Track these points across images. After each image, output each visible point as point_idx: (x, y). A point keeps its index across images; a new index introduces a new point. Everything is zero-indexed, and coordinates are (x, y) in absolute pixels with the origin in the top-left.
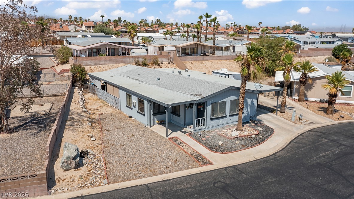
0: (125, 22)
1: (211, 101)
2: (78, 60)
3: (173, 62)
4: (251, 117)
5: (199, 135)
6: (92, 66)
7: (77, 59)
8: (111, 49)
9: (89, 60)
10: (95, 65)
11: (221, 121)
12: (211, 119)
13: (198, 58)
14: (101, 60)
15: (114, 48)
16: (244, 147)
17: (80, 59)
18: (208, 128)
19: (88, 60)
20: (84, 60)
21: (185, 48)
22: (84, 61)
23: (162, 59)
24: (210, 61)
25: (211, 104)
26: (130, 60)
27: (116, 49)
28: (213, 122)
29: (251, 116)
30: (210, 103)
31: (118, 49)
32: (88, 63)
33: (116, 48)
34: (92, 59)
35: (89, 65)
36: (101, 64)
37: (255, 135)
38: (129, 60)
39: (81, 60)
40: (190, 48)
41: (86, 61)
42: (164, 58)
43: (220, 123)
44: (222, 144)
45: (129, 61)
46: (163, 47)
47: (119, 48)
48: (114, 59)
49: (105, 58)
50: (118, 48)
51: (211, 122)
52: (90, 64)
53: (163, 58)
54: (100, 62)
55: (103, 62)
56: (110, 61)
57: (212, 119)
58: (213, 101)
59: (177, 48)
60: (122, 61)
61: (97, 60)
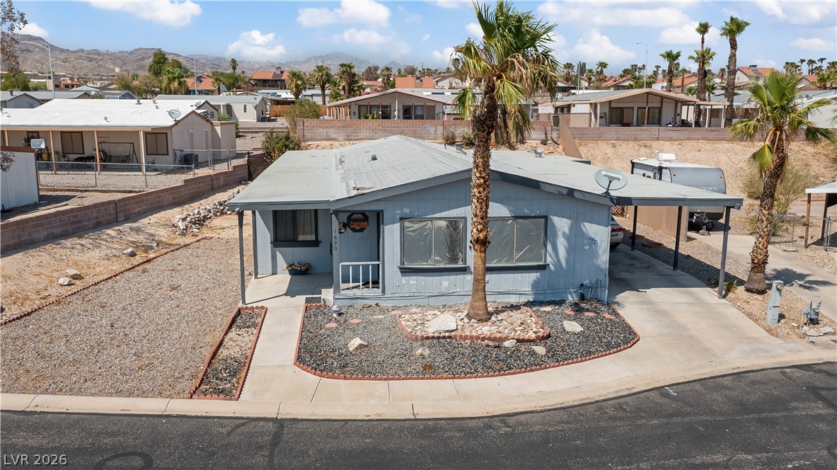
0: (569, 67)
1: (399, 212)
2: (307, 126)
3: (558, 142)
4: (582, 285)
5: (335, 311)
6: (339, 141)
7: (305, 124)
8: (415, 106)
10: (345, 140)
11: (445, 284)
12: (401, 269)
13: (639, 132)
14: (362, 128)
15: (422, 104)
16: (429, 371)
17: (311, 123)
18: (389, 298)
19: (329, 128)
20: (320, 127)
21: (622, 109)
22: (321, 130)
24: (677, 143)
25: (401, 219)
26: (436, 131)
27: (427, 106)
28: (413, 280)
29: (586, 282)
30: (398, 217)
31: (434, 107)
32: (330, 134)
33: (428, 104)
34: (340, 125)
35: (331, 139)
36: (362, 137)
37: (518, 341)
38: (432, 130)
39: (314, 127)
40: (638, 108)
41: (325, 130)
42: (534, 129)
43: (443, 290)
44: (357, 348)
45: (434, 132)
46: (569, 107)
47: (437, 104)
48: (394, 127)
49: (371, 124)
50: (433, 104)
51: (404, 280)
52: (333, 136)
54: (359, 134)
55: (367, 134)
56: (385, 131)
57: (405, 271)
58: (407, 211)
59: (594, 106)
60: (414, 134)
61: (351, 127)
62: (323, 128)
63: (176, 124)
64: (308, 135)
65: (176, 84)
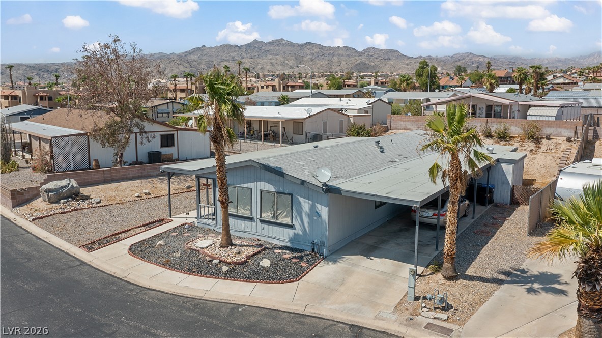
2: (393, 120)
4: (313, 242)
7: (392, 118)
8: (494, 106)
9: (409, 121)
11: (244, 225)
17: (396, 118)
18: (219, 228)
20: (401, 121)
22: (402, 123)
23: (559, 130)
26: (481, 126)
32: (407, 125)
34: (414, 120)
35: (408, 129)
37: (222, 261)
38: (478, 125)
39: (397, 120)
41: (404, 123)
42: (565, 128)
43: (243, 229)
45: (479, 127)
52: (409, 127)
53: (560, 127)
61: (421, 121)
62: (403, 121)
63: (309, 117)
64: (393, 126)
65: (405, 84)
